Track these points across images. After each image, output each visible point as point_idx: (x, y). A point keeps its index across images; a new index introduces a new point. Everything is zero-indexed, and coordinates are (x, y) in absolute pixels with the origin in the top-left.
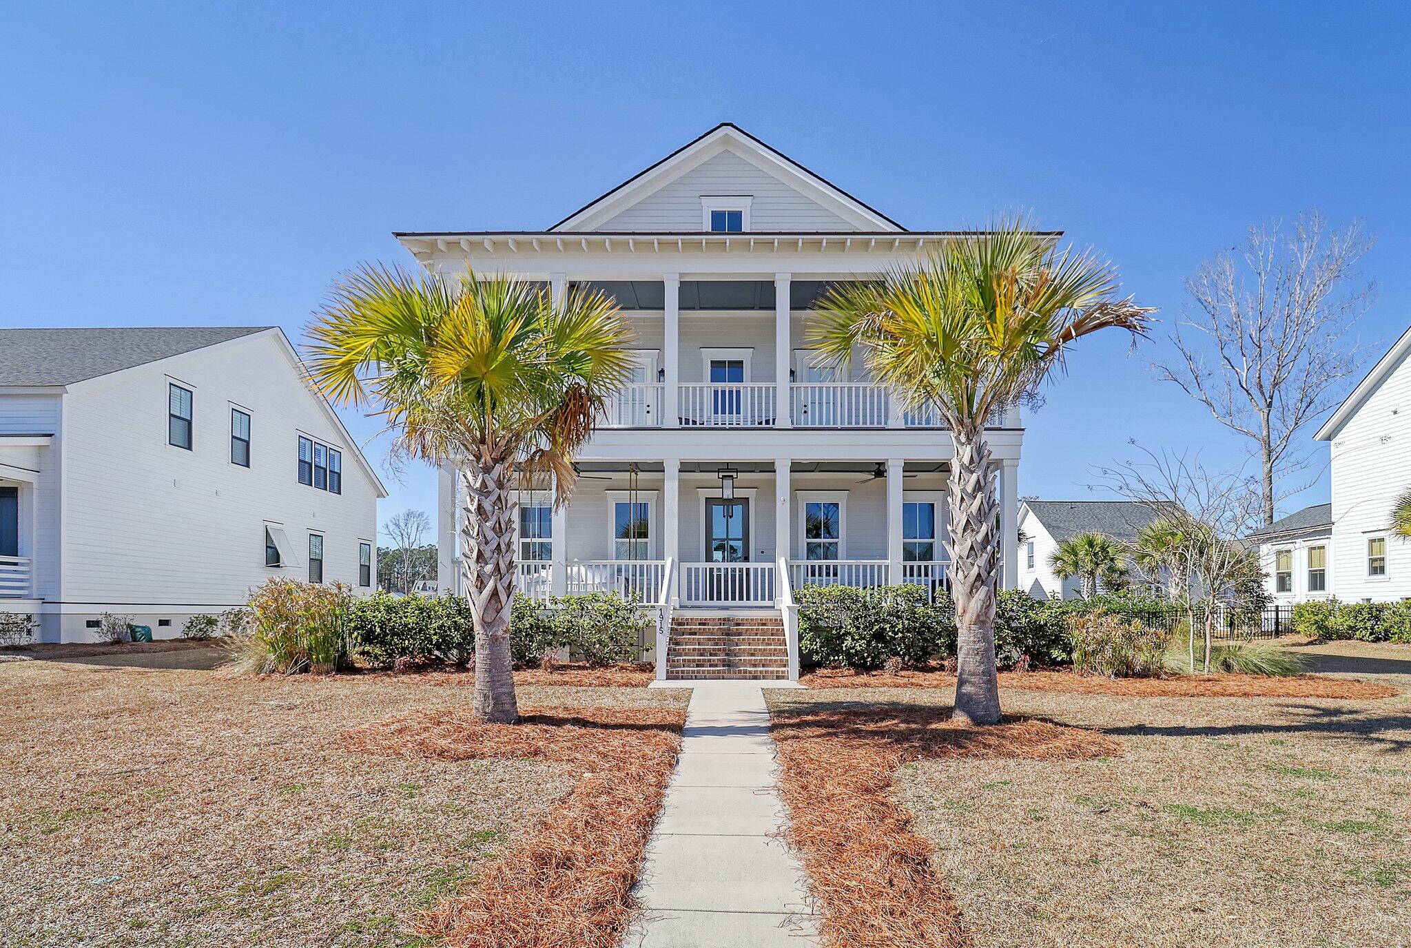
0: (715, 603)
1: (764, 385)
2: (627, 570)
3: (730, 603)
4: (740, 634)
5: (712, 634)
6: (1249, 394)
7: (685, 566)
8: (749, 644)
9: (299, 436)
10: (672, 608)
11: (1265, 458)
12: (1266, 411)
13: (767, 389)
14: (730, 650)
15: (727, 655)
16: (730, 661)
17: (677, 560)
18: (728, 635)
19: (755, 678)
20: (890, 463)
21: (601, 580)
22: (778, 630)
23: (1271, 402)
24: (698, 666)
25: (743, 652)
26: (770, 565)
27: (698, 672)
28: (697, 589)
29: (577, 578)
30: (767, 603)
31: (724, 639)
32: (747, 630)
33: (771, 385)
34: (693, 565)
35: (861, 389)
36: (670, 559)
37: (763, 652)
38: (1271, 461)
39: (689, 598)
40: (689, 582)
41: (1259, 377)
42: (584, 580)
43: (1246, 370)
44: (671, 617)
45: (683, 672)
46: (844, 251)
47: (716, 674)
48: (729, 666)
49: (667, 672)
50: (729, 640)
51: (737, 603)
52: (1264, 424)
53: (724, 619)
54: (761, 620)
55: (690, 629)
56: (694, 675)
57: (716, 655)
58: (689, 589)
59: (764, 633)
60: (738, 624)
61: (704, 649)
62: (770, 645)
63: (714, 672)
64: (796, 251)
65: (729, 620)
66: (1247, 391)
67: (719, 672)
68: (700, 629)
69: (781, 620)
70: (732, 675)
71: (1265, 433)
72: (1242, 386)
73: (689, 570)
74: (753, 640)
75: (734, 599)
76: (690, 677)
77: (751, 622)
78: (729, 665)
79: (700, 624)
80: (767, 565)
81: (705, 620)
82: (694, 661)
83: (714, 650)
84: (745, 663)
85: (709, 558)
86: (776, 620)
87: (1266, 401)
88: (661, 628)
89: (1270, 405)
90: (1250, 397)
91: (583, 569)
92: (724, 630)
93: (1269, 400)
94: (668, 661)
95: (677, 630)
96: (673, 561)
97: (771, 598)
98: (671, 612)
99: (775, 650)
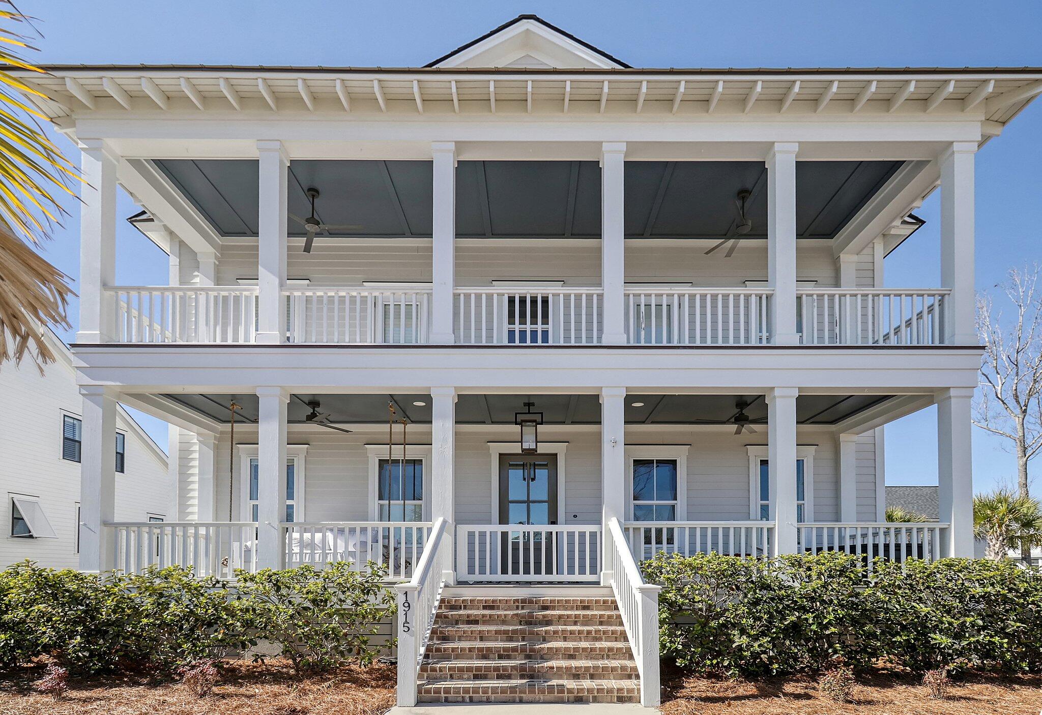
0: (510, 577)
1: (584, 291)
2: (387, 537)
3: (532, 577)
4: (548, 623)
5: (504, 622)
6: (1004, 403)
7: (464, 529)
8: (565, 639)
9: (65, 416)
10: (442, 585)
11: (1020, 454)
12: (1021, 416)
13: (589, 297)
14: (532, 650)
15: (528, 657)
16: (532, 669)
17: (450, 520)
18: (529, 623)
19: (579, 700)
20: (777, 392)
21: (346, 547)
22: (610, 617)
23: (1025, 410)
24: (476, 677)
25: (554, 653)
26: (593, 528)
27: (476, 690)
28: (482, 559)
29: (321, 545)
30: (588, 577)
31: (522, 632)
32: (560, 617)
33: (594, 291)
34: (477, 528)
35: (731, 297)
36: (440, 520)
37: (590, 653)
38: (1027, 456)
39: (471, 571)
40: (471, 551)
41: (1016, 390)
42: (332, 548)
43: (1000, 385)
44: (438, 597)
45: (447, 691)
46: (708, 112)
47: (508, 695)
48: (531, 677)
49: (419, 692)
50: (531, 633)
51: (544, 577)
52: (1019, 427)
53: (524, 601)
54: (581, 601)
55: (468, 616)
56: (468, 696)
57: (508, 657)
58: (471, 559)
59: (587, 621)
60: (545, 608)
61: (488, 649)
62: (600, 639)
63: (504, 690)
64: (636, 111)
65: (531, 602)
66: (1003, 401)
67: (513, 689)
68: (484, 616)
69: (614, 602)
70: (538, 696)
71: (1021, 434)
72: (998, 397)
73: (471, 535)
74: (572, 632)
75: (538, 571)
76: (460, 699)
77: (566, 604)
78: (531, 675)
79: (485, 608)
80: (588, 529)
81: (493, 601)
82: (469, 669)
83: (505, 649)
84: (560, 673)
85: (504, 519)
86: (605, 602)
87: (1021, 408)
88: (406, 622)
89: (1025, 412)
90: (1006, 407)
91: (330, 536)
92: (523, 616)
93: (1024, 408)
94: (423, 669)
95: (446, 617)
96: (444, 522)
97: (594, 571)
98: (440, 591)
99: (610, 649)
